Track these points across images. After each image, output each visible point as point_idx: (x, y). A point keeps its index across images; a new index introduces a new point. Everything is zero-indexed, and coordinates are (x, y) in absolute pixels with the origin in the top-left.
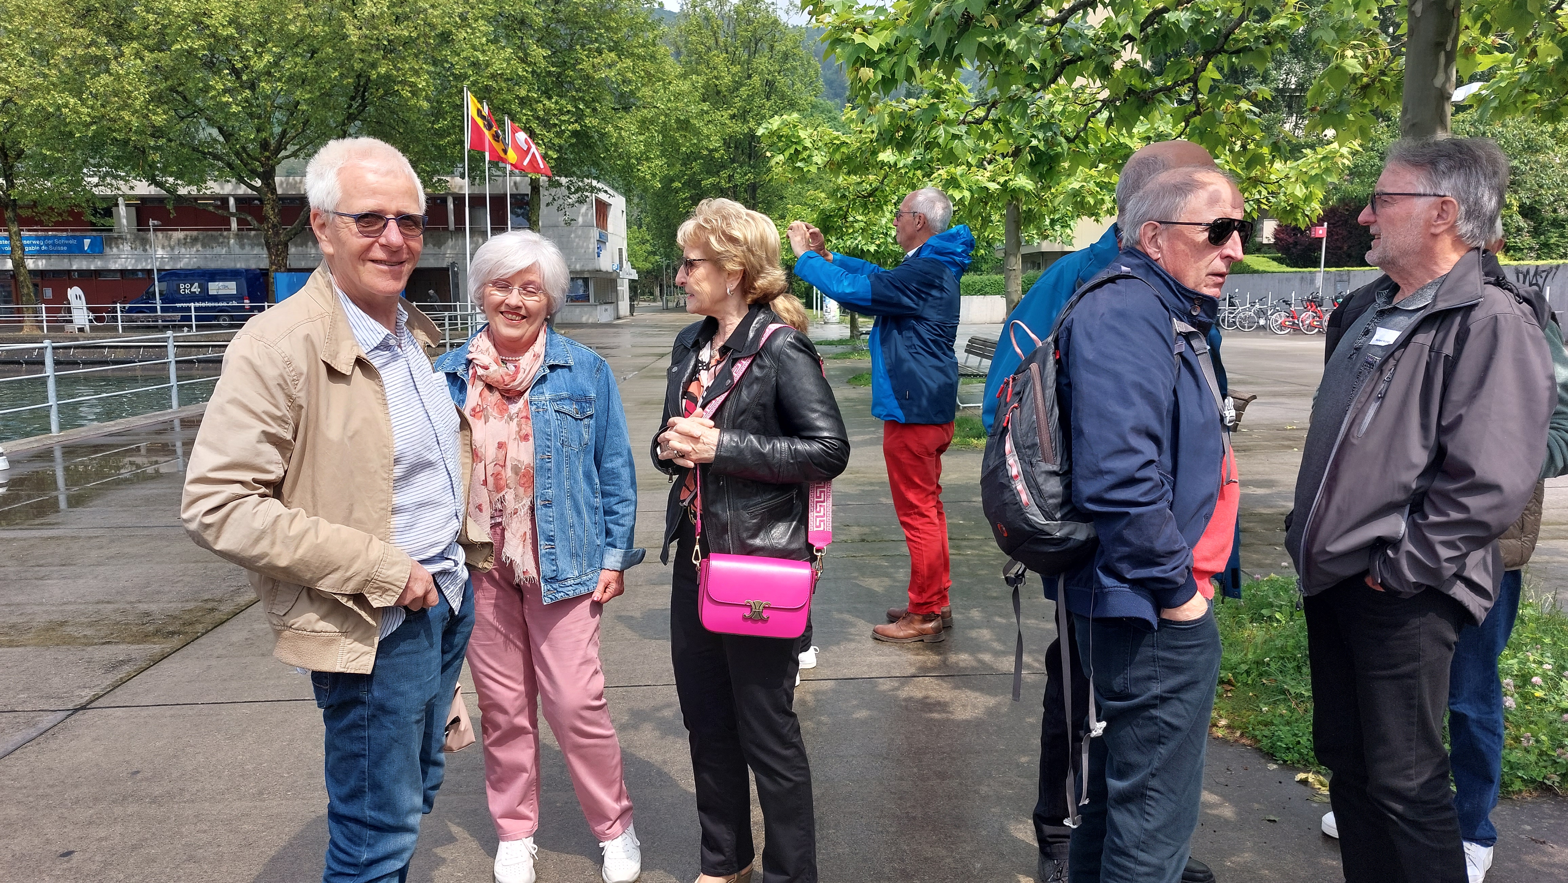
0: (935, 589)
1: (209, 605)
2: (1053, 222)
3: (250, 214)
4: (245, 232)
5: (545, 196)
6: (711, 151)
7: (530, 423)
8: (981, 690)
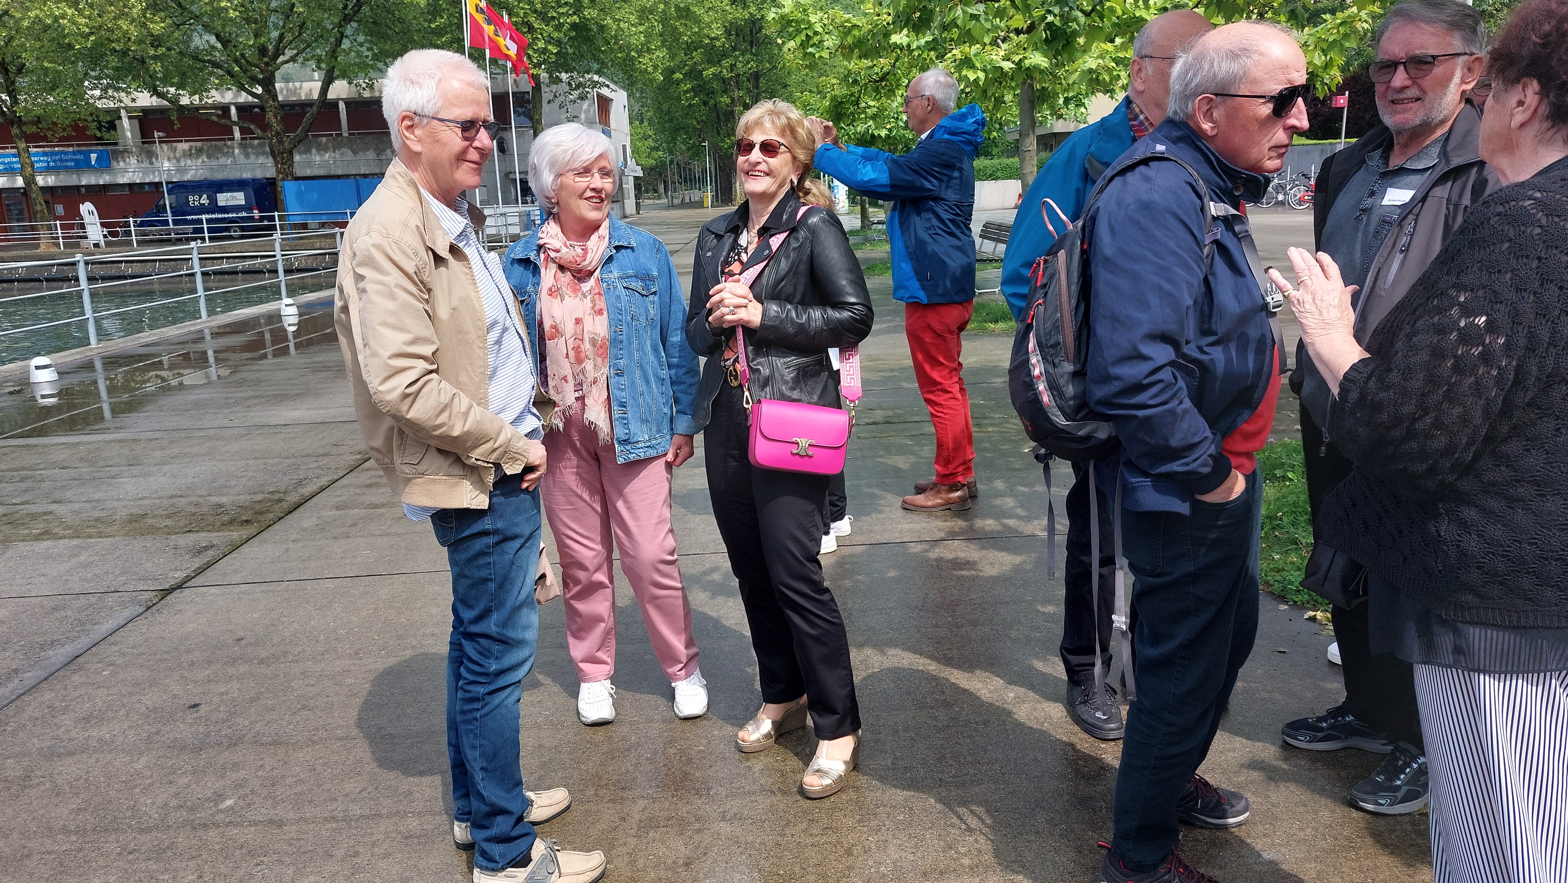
0: (961, 460)
1: (276, 497)
2: (1067, 101)
3: (252, 122)
4: (248, 141)
5: (546, 93)
6: (712, 39)
7: (603, 298)
8: (1007, 550)
